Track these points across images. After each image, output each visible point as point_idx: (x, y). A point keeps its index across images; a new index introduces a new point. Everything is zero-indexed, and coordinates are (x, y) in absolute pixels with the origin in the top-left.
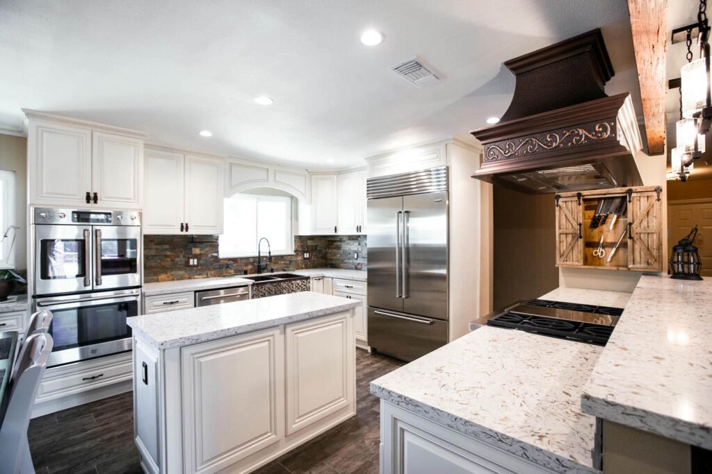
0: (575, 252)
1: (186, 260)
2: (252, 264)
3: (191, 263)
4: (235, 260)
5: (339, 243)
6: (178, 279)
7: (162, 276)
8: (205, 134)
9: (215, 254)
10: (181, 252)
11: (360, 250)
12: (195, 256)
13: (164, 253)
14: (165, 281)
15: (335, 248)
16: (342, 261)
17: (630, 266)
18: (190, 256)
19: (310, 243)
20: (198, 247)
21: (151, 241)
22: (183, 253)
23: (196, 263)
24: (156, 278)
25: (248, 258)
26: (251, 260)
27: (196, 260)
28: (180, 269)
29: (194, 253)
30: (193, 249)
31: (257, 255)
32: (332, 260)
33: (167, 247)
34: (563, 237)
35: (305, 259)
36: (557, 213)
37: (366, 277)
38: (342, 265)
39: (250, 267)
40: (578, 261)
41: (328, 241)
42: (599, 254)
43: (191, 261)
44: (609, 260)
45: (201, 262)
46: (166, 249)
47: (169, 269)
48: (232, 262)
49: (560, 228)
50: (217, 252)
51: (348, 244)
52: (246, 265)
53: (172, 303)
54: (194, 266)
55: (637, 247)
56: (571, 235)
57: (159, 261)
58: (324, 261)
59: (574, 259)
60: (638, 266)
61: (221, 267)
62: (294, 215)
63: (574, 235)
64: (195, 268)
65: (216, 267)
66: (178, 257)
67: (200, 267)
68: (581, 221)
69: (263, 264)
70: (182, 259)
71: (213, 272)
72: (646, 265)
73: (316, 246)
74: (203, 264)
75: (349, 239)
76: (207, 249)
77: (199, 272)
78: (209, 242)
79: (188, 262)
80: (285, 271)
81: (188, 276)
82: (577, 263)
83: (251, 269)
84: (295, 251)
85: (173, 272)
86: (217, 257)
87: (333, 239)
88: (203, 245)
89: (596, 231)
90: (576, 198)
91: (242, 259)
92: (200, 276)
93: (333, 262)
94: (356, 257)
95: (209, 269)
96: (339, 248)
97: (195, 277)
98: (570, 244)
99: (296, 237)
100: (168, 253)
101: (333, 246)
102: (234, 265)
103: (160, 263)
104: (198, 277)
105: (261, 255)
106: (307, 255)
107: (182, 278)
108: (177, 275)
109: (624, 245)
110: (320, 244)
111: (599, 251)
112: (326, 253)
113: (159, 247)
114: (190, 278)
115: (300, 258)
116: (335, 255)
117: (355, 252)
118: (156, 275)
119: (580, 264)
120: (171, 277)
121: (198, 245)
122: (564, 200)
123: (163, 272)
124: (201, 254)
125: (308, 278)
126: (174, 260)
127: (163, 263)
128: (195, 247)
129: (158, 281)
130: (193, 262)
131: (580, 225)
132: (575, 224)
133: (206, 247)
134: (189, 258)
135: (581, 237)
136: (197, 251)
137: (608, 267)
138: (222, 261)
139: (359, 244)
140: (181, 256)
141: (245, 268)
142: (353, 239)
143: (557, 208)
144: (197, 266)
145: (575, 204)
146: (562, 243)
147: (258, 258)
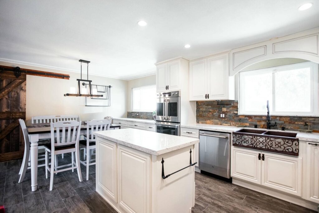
1: (219, 114)
3: (221, 116)
4: (250, 117)
6: (215, 124)
7: (208, 121)
9: (236, 112)
10: (216, 110)
12: (223, 113)
13: (209, 110)
14: (209, 124)
18: (221, 112)
20: (225, 108)
21: (204, 104)
22: (218, 110)
23: (224, 116)
24: (205, 121)
25: (260, 116)
26: (264, 118)
27: (224, 115)
28: (216, 119)
29: (223, 110)
30: (223, 108)
31: (266, 114)
33: (210, 107)
39: (263, 123)
43: (221, 115)
46: (210, 108)
47: (211, 118)
48: (248, 118)
50: (237, 111)
52: (260, 121)
53: (189, 133)
54: (222, 118)
57: (207, 114)
61: (239, 120)
64: (224, 119)
65: (236, 120)
66: (215, 112)
67: (226, 119)
69: (273, 122)
70: (217, 113)
71: (234, 123)
74: (228, 117)
76: (231, 109)
77: (226, 122)
78: (232, 105)
79: (220, 115)
81: (220, 123)
83: (264, 125)
85: (213, 120)
86: (237, 114)
88: (228, 106)
91: (255, 116)
92: (226, 124)
95: (232, 121)
97: (224, 124)
100: (211, 110)
102: (249, 120)
103: (207, 115)
104: (225, 124)
107: (217, 124)
108: (215, 122)
113: (206, 107)
114: (221, 124)
118: (205, 120)
120: (212, 122)
123: (209, 120)
124: (227, 112)
126: (213, 114)
127: (209, 115)
128: (224, 107)
129: (206, 123)
130: (223, 116)
133: (230, 107)
136: (224, 109)
138: (240, 117)
140: (217, 112)
141: (258, 123)
144: (224, 118)
147: (268, 117)
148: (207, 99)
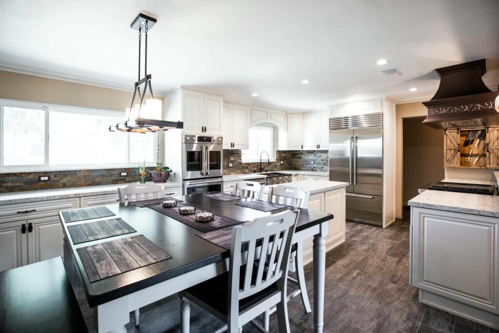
0: (456, 159)
2: (257, 167)
3: (230, 166)
4: (249, 164)
5: (300, 155)
6: (224, 175)
8: (254, 95)
9: (240, 161)
10: (226, 159)
11: (315, 159)
12: (232, 162)
15: (297, 158)
16: (303, 166)
17: (488, 166)
18: (229, 161)
19: (283, 155)
25: (255, 163)
26: (256, 164)
28: (225, 169)
29: (231, 160)
31: (259, 161)
32: (295, 165)
34: (449, 151)
35: (281, 164)
36: (445, 138)
37: (329, 174)
38: (302, 168)
39: (255, 169)
40: (457, 164)
41: (292, 154)
42: (469, 160)
44: (475, 163)
45: (234, 165)
48: (247, 165)
49: (446, 146)
50: (241, 159)
51: (306, 155)
52: (254, 167)
53: (232, 186)
54: (231, 167)
55: (492, 156)
56: (453, 150)
58: (290, 166)
59: (455, 163)
60: (492, 166)
61: (243, 168)
62: (275, 139)
63: (455, 150)
64: (231, 169)
65: (240, 168)
66: (224, 162)
68: (459, 142)
69: (262, 167)
70: (226, 163)
71: (239, 171)
72: (497, 166)
73: (286, 157)
75: (308, 153)
76: (236, 158)
77: (233, 171)
78: (237, 153)
79: (228, 165)
80: (272, 171)
82: (457, 165)
84: (276, 160)
86: (241, 162)
87: (295, 153)
88: (235, 156)
89: (467, 148)
90: (456, 130)
91: (252, 163)
92: (234, 173)
93: (296, 166)
94: (312, 163)
95: (238, 169)
96: (300, 158)
98: (453, 155)
99: (277, 151)
101: (296, 157)
102: (249, 167)
104: (232, 173)
105: (262, 161)
106: (282, 162)
107: (226, 174)
108: (224, 172)
109: (484, 155)
110: (288, 156)
111: (469, 158)
112: (291, 161)
114: (229, 174)
115: (279, 164)
116: (298, 162)
117: (312, 160)
119: (459, 166)
121: (232, 155)
122: (449, 131)
124: (234, 161)
125: (291, 175)
128: (231, 156)
130: (231, 165)
131: (459, 144)
132: (455, 144)
134: (229, 163)
135: (459, 151)
136: (232, 159)
137: (474, 167)
138: (243, 165)
139: (315, 156)
140: (226, 161)
141: (253, 169)
142: (310, 153)
143: (445, 136)
144: (232, 167)
145: (455, 134)
146: (448, 154)
147: (261, 163)
148: (232, 148)
